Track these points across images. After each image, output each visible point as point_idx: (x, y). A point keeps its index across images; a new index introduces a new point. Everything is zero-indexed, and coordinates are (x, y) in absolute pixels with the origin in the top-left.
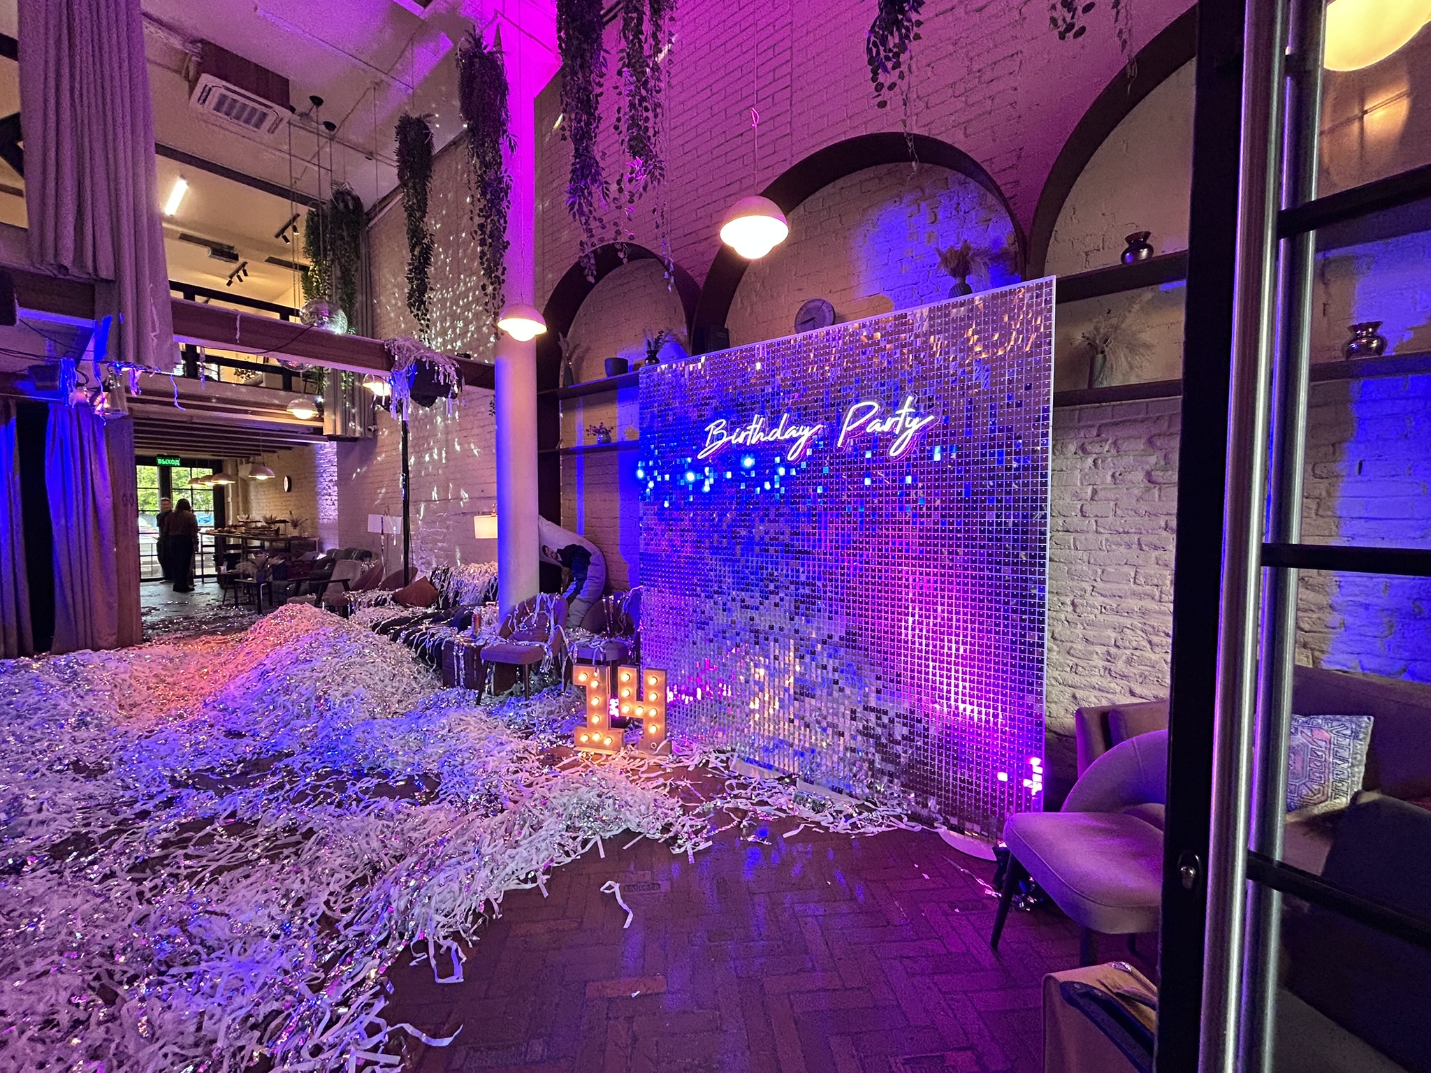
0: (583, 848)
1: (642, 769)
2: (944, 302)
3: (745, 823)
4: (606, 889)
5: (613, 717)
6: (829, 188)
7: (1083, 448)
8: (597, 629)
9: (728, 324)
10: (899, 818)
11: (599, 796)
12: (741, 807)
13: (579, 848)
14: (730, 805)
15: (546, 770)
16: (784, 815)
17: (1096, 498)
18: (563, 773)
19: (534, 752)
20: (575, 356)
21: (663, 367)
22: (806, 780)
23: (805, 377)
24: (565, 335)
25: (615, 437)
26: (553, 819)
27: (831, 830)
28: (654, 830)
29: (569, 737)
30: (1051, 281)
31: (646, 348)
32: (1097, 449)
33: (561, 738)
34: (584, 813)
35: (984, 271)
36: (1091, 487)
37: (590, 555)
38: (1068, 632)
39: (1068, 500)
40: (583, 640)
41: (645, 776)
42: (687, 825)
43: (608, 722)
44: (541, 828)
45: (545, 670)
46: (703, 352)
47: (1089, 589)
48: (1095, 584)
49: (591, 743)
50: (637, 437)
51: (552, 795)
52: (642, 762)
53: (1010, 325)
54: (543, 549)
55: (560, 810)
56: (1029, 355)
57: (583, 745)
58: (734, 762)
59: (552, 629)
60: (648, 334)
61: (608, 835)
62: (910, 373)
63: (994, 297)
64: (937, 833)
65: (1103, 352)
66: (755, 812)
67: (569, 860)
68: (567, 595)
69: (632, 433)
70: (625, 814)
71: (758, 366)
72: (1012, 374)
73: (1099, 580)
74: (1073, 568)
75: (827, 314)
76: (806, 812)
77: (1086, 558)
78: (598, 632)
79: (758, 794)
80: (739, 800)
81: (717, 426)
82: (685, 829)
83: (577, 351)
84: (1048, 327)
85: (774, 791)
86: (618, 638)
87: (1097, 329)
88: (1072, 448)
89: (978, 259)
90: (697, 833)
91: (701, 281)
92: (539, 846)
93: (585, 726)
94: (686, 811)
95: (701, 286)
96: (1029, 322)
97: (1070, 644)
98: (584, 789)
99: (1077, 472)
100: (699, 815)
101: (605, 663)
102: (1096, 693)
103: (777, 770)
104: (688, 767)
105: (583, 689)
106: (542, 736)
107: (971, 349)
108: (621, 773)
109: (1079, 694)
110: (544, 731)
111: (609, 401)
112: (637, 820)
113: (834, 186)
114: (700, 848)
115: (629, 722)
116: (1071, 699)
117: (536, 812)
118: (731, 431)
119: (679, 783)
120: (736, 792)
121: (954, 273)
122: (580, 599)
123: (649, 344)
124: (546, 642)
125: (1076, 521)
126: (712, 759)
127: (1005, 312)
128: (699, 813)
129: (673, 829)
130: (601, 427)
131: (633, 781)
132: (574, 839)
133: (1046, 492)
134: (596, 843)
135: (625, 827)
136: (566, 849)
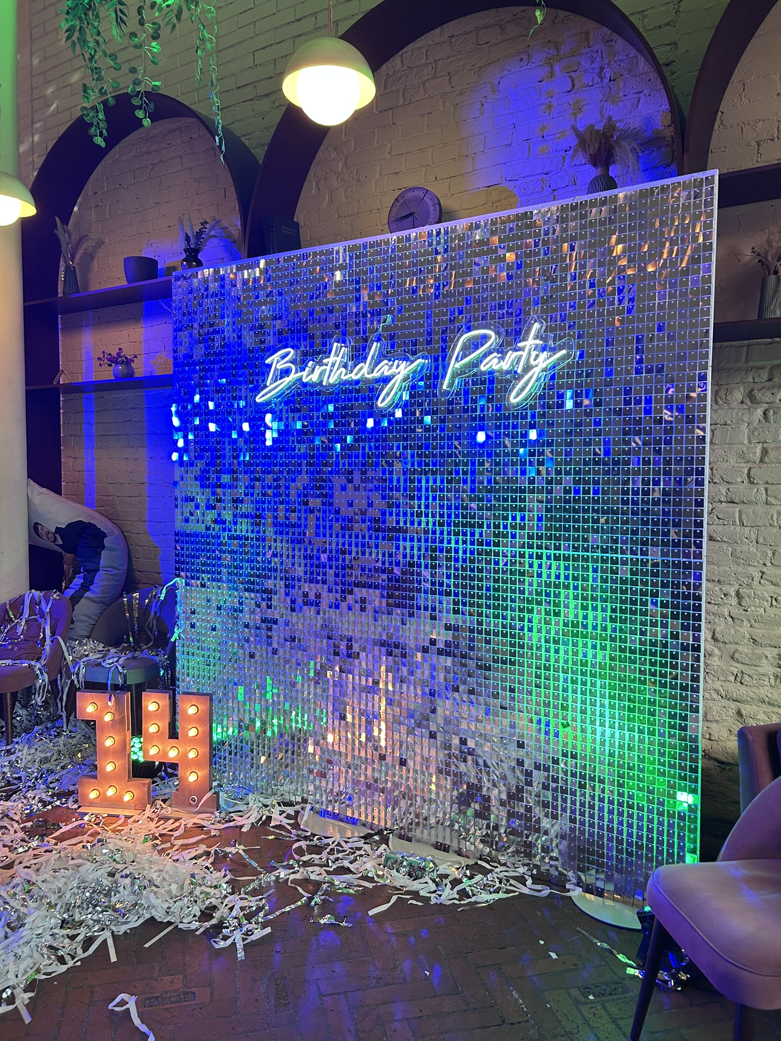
0: (85, 949)
1: (176, 834)
2: (578, 199)
3: (317, 899)
4: (116, 1006)
5: (135, 763)
6: (435, 35)
7: (751, 396)
8: (114, 640)
9: (300, 216)
10: (522, 880)
11: (111, 874)
12: (313, 877)
13: (80, 951)
14: (298, 876)
15: (35, 844)
16: (370, 885)
17: (766, 459)
18: (60, 846)
19: (17, 818)
20: (80, 252)
21: (206, 271)
22: (401, 837)
23: (400, 294)
24: (65, 222)
25: (139, 370)
26: (43, 912)
27: (433, 901)
28: (190, 918)
29: (71, 793)
30: (713, 177)
31: (183, 245)
32: (768, 397)
33: (59, 796)
34: (89, 901)
35: (631, 159)
36: (760, 446)
37: (104, 535)
38: (733, 631)
39: (732, 461)
40: (93, 657)
41: (179, 842)
42: (237, 908)
43: (127, 768)
44: (23, 925)
45: (38, 700)
46: (263, 252)
47: (757, 575)
48: (765, 570)
49: (103, 801)
50: (169, 370)
51: (40, 878)
52: (177, 824)
53: (662, 233)
54: (35, 528)
55: (53, 899)
56: (685, 272)
57: (92, 804)
58: (306, 817)
59: (48, 642)
60: (186, 223)
61: (123, 929)
62: (536, 293)
63: (643, 194)
64: (570, 897)
65: (776, 272)
66: (332, 884)
67: (64, 968)
68: (70, 592)
69: (163, 365)
70: (148, 898)
71: (338, 276)
72: (662, 297)
73: (769, 564)
74: (739, 550)
75: (431, 209)
76: (400, 879)
77: (753, 537)
78: (116, 644)
79: (337, 859)
80: (310, 869)
81: (283, 357)
82: (234, 913)
83: (84, 246)
84: (707, 237)
85: (358, 853)
86: (146, 653)
87: (769, 242)
88: (738, 395)
89: (624, 144)
90: (249, 917)
91: (260, 154)
92: (19, 951)
93: (95, 777)
94: (235, 887)
95: (261, 162)
96: (685, 230)
97: (735, 646)
98: (89, 866)
99: (744, 427)
100: (254, 893)
101: (125, 688)
102: (765, 707)
103: (364, 825)
104: (242, 826)
105: (91, 724)
106: (30, 794)
107: (613, 262)
108: (146, 840)
109: (746, 709)
110: (34, 788)
111: (132, 318)
112: (166, 906)
113: (442, 33)
114: (253, 938)
115: (159, 768)
116: (736, 717)
117: (15, 904)
118: (301, 364)
119: (228, 850)
120: (305, 858)
121: (595, 161)
122: (88, 598)
123: (187, 238)
124: (38, 660)
125: (741, 489)
126: (275, 814)
127: (655, 216)
128: (254, 889)
129: (217, 915)
130: (118, 354)
131: (163, 850)
132: (72, 938)
133: (703, 451)
134: (105, 941)
135: (147, 916)
136: (60, 953)
